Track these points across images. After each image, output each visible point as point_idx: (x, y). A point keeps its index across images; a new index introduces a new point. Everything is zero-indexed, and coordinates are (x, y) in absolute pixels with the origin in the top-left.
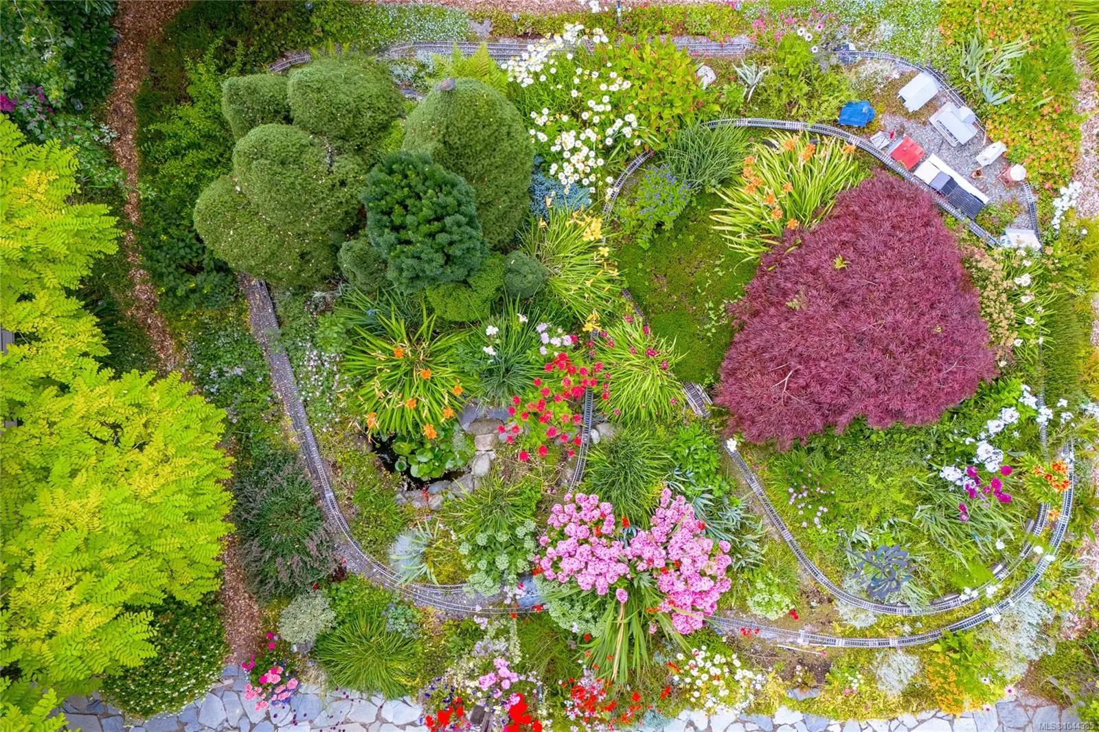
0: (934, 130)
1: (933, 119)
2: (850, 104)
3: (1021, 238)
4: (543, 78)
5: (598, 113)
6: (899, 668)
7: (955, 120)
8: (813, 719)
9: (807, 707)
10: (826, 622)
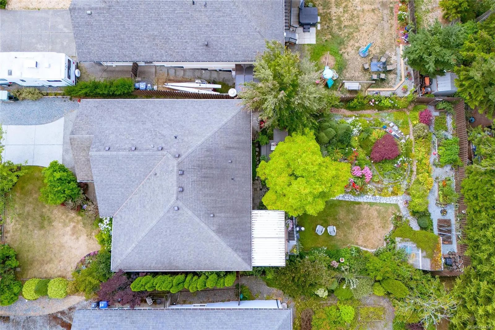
1: (393, 128)
2: (384, 126)
3: (403, 141)
4: (351, 123)
5: (358, 126)
6: (391, 189)
7: (396, 128)
8: (381, 197)
9: (380, 195)
10: (382, 184)
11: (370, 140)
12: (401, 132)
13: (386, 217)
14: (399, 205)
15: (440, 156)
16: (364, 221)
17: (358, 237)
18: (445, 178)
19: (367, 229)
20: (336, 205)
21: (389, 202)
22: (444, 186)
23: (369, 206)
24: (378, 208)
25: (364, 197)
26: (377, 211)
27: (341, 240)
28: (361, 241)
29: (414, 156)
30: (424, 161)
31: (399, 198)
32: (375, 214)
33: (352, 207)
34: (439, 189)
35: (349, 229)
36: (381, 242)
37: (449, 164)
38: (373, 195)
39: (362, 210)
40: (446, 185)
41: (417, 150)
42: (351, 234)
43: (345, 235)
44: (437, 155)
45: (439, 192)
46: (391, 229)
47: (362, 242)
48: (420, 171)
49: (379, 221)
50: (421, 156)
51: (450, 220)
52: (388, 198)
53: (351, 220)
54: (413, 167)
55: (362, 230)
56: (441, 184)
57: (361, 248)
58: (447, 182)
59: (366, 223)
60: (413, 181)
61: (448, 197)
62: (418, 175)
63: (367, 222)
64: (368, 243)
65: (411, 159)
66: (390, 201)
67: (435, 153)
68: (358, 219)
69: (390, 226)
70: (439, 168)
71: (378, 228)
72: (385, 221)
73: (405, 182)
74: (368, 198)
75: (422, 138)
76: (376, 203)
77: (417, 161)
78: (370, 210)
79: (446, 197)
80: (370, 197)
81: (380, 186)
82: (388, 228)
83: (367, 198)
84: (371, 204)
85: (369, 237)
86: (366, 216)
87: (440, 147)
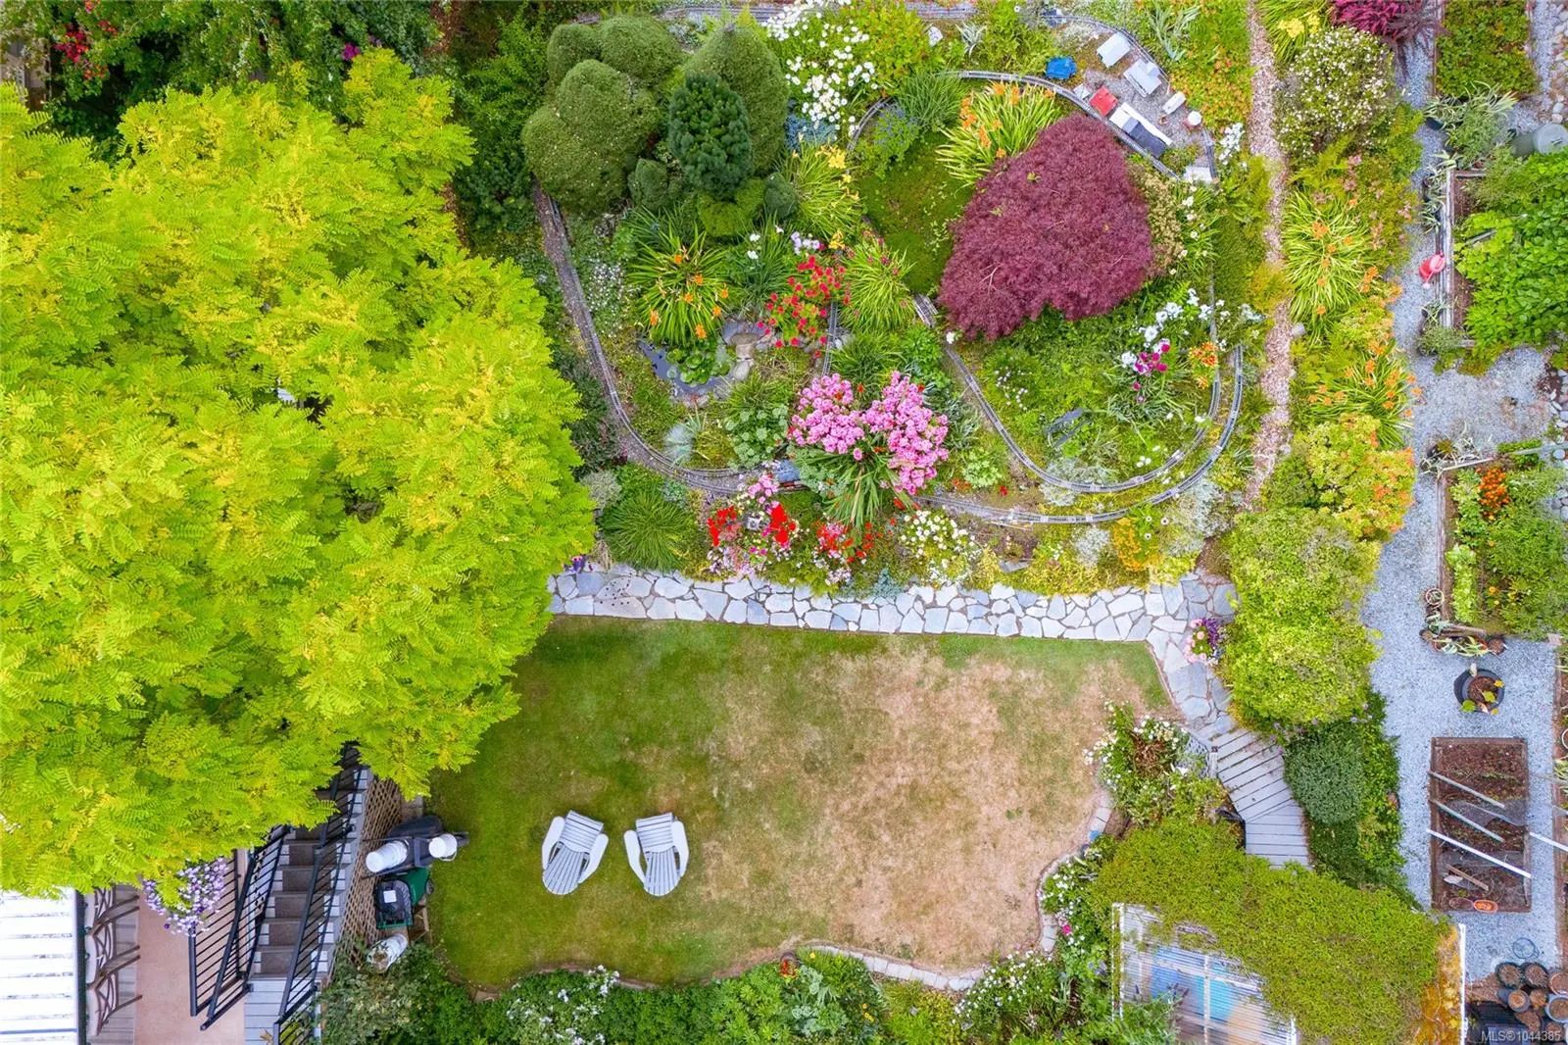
0: (1128, 83)
1: (1126, 74)
2: (1055, 60)
3: (1199, 173)
4: (797, 33)
5: (843, 61)
6: (1093, 541)
7: (1144, 74)
8: (1024, 595)
9: (1018, 581)
10: (1033, 504)
11: (943, 174)
12: (1186, 107)
13: (1057, 739)
14: (1158, 653)
15: (1467, 287)
16: (902, 774)
17: (859, 883)
18: (1495, 449)
19: (923, 830)
20: (700, 663)
21: (1086, 634)
22: (1493, 505)
23: (937, 664)
24: (1001, 673)
25: (905, 601)
26: (992, 695)
27: (738, 910)
28: (876, 915)
29: (1274, 289)
30: (1350, 327)
31: (1155, 603)
32: (982, 717)
33: (817, 675)
34: (1449, 527)
35: (793, 828)
36: (1021, 919)
37: (1531, 342)
38: (967, 585)
39: (888, 693)
40: (1503, 500)
41: (1300, 245)
42: (808, 864)
43: (762, 877)
44: (1448, 283)
45: (1448, 546)
46: (1098, 826)
47: (885, 918)
48: (1321, 400)
49: (1010, 766)
50: (1327, 291)
51: (1518, 746)
52: (1081, 599)
53: (811, 765)
54: (1269, 369)
55: (886, 838)
56: (1467, 493)
57: (876, 964)
58: (1517, 480)
59: (914, 787)
60: (1261, 476)
61: (1518, 586)
62: (1304, 428)
63: (924, 781)
64: (926, 926)
65: (1250, 314)
66: (1094, 625)
67: (1435, 263)
68: (860, 758)
69: (1088, 805)
70: (1461, 378)
71: (1000, 821)
72: (1049, 772)
73: (1205, 490)
74: (934, 605)
75: (1343, 144)
76: (992, 640)
77: (1298, 329)
78: (948, 694)
79: (1504, 585)
80: (947, 595)
81: (1012, 517)
82: (1070, 814)
83: (926, 607)
84: (952, 649)
85: (934, 887)
86: (912, 738)
87: (1478, 221)
